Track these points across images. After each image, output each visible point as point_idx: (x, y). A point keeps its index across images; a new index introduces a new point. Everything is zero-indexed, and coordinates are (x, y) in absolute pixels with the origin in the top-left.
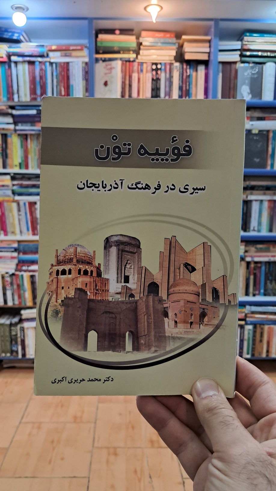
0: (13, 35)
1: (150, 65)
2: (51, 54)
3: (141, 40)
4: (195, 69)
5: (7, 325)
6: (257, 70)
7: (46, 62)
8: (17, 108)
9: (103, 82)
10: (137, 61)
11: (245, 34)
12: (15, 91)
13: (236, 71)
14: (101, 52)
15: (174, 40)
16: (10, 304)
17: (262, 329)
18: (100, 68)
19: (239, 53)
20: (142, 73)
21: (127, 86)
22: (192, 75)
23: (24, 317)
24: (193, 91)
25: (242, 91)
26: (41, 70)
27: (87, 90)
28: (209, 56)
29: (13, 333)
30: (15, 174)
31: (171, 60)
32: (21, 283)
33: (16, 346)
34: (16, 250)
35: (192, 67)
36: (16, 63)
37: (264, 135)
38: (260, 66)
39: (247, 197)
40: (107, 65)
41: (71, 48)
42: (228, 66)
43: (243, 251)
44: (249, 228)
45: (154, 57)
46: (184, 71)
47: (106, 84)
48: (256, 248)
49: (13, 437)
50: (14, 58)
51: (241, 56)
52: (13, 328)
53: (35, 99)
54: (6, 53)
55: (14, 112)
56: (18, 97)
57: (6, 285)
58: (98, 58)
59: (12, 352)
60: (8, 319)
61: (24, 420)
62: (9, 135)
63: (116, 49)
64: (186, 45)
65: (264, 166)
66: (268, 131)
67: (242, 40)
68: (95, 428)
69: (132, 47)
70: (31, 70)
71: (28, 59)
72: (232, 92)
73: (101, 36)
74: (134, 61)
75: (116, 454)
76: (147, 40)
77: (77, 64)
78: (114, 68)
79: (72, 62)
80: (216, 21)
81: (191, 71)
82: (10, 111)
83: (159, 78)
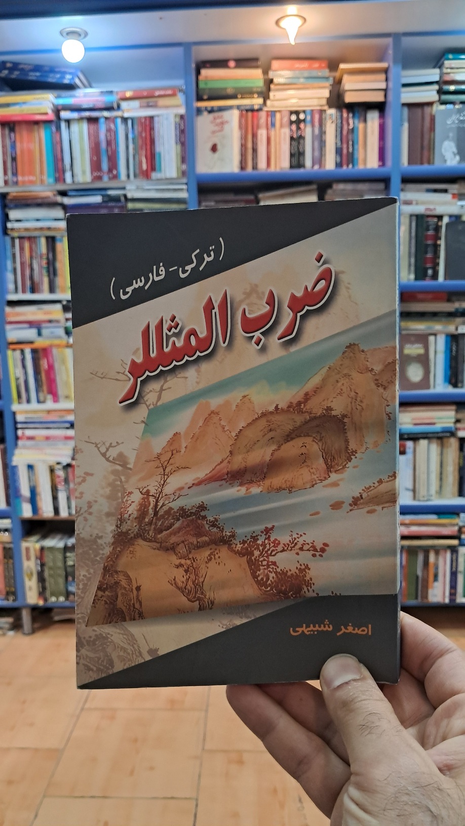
0: (64, 78)
1: (287, 114)
2: (124, 105)
3: (271, 75)
4: (362, 118)
5: (59, 549)
7: (116, 117)
9: (210, 145)
10: (265, 109)
11: (446, 57)
12: (68, 166)
13: (433, 119)
14: (205, 97)
15: (326, 72)
16: (64, 514)
18: (204, 124)
19: (436, 87)
20: (273, 129)
21: (249, 150)
22: (358, 128)
24: (359, 154)
25: (443, 150)
26: (109, 130)
27: (183, 160)
28: (385, 96)
29: (70, 563)
30: (69, 301)
31: (321, 106)
33: (73, 584)
34: (72, 425)
35: (357, 115)
36: (68, 122)
39: (457, 329)
40: (215, 118)
41: (157, 93)
42: (418, 111)
43: (453, 420)
44: (463, 381)
45: (294, 101)
46: (345, 123)
47: (214, 149)
49: (71, 732)
50: (64, 114)
51: (440, 92)
52: (68, 554)
53: (99, 178)
54: (52, 106)
55: (67, 201)
56: (73, 176)
57: (58, 484)
58: (201, 107)
59: (68, 594)
60: (61, 539)
61: (87, 706)
62: (59, 238)
63: (230, 91)
64: (346, 78)
67: (440, 67)
68: (206, 719)
69: (257, 87)
70: (92, 131)
71: (87, 114)
72: (426, 153)
73: (204, 72)
74: (260, 110)
75: (240, 762)
76: (281, 74)
77: (167, 119)
78: (227, 122)
79: (158, 116)
80: (397, 37)
81: (356, 121)
82: (59, 199)
83: (303, 135)
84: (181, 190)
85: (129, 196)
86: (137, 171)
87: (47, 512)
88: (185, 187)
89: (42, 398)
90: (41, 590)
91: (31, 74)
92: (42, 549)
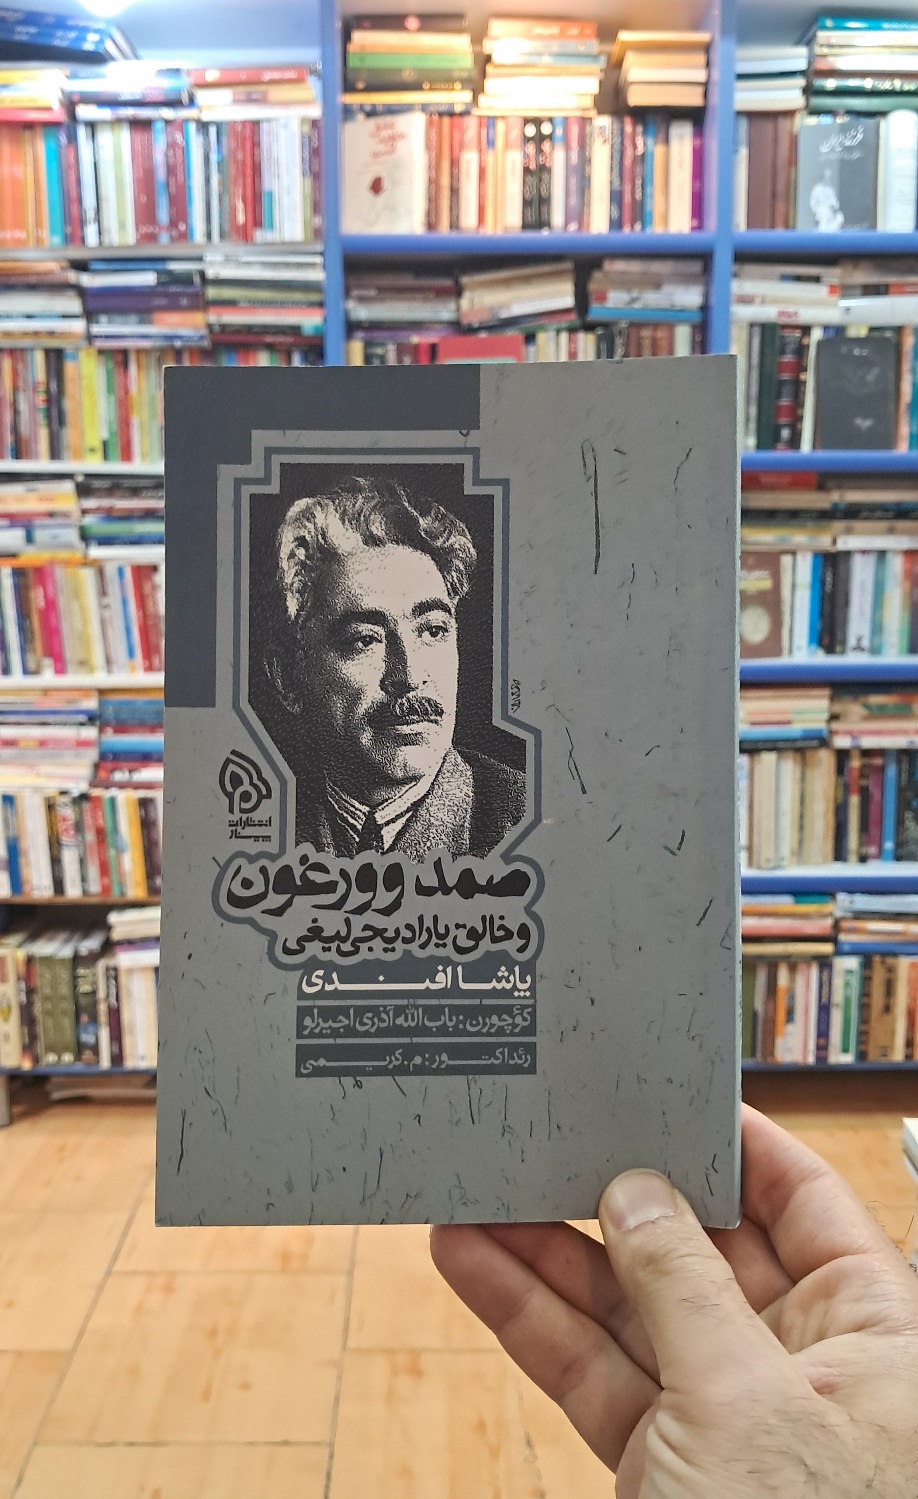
0: (84, 39)
2: (201, 96)
3: (488, 46)
4: (661, 136)
5: (62, 961)
6: (860, 136)
7: (186, 121)
8: (94, 266)
9: (368, 180)
10: (476, 112)
11: (820, 23)
12: (90, 214)
13: (794, 141)
14: (361, 85)
15: (594, 46)
16: (73, 892)
17: (891, 970)
18: (357, 137)
19: (801, 82)
20: (491, 152)
21: (443, 191)
22: (653, 154)
23: (116, 935)
24: (656, 205)
25: (813, 202)
26: (172, 145)
27: (316, 208)
28: (706, 95)
29: (85, 988)
30: (88, 476)
31: (585, 109)
32: (108, 825)
33: (91, 1029)
34: (92, 718)
35: (651, 129)
36: (92, 126)
37: (886, 342)
38: (870, 122)
39: (834, 542)
40: (378, 128)
41: (267, 76)
42: (768, 126)
43: (826, 716)
44: (844, 642)
46: (628, 143)
47: (376, 186)
48: (866, 706)
49: (88, 1318)
50: (85, 112)
51: (809, 91)
52: (81, 971)
53: (152, 238)
54: (60, 95)
55: (87, 280)
56: (100, 233)
57: (62, 833)
58: (352, 105)
59: (79, 1049)
60: (67, 941)
61: (118, 1267)
62: (69, 351)
63: (408, 76)
64: (631, 59)
65: (888, 440)
66: (899, 330)
67: (810, 42)
68: (349, 1289)
69: (461, 70)
70: (138, 147)
71: (129, 112)
72: (780, 208)
73: (359, 37)
74: (466, 113)
75: (416, 1372)
76: (507, 42)
77: (286, 126)
78: (402, 136)
79: (269, 120)
81: (650, 141)
82: (72, 276)
83: (548, 165)
84: (312, 265)
85: (211, 273)
86: (227, 227)
87: (39, 886)
88: (318, 260)
89: (32, 665)
90: (27, 1040)
91: (19, 29)
92: (30, 960)
